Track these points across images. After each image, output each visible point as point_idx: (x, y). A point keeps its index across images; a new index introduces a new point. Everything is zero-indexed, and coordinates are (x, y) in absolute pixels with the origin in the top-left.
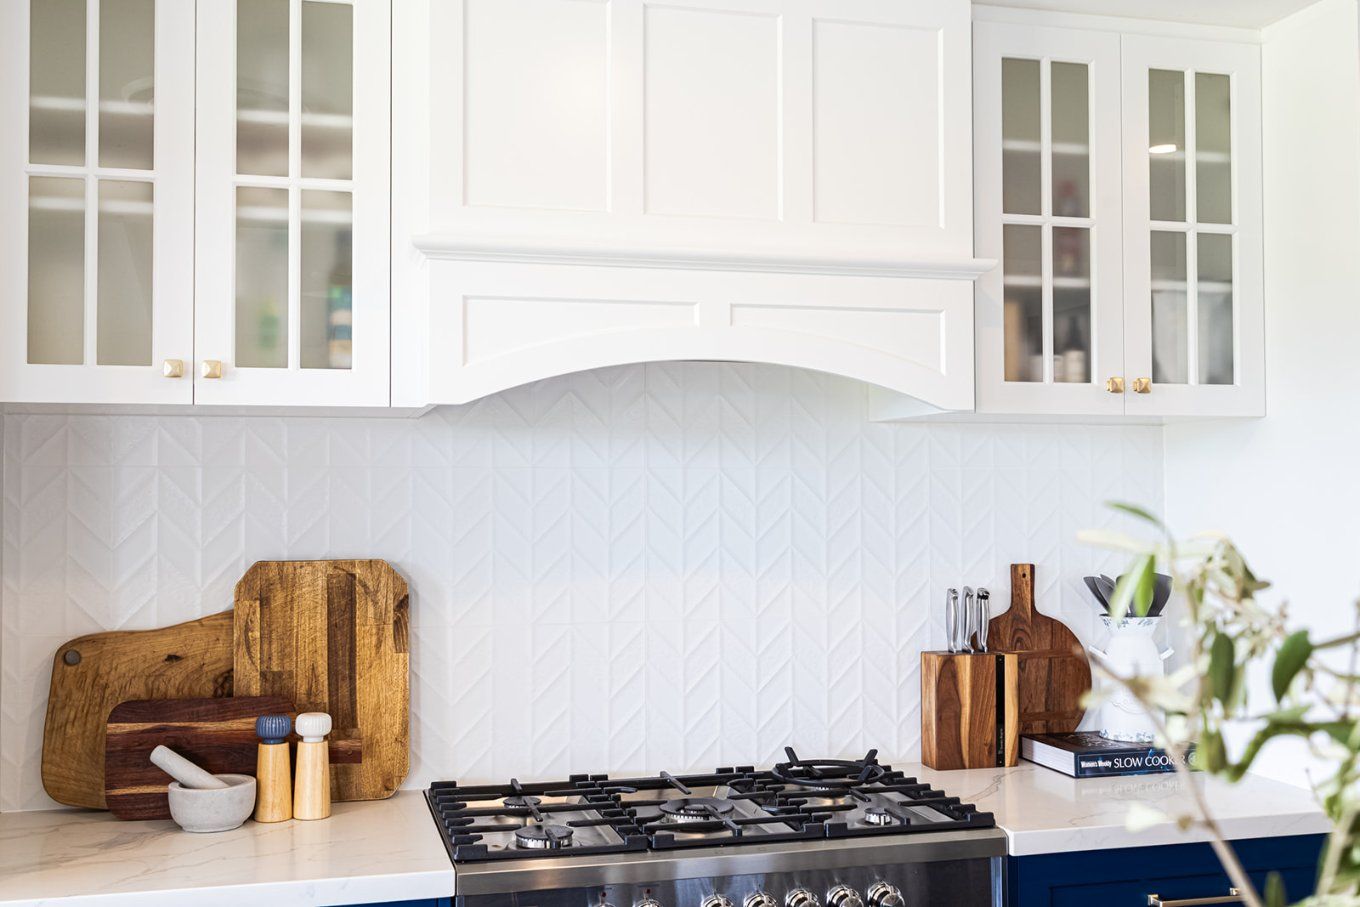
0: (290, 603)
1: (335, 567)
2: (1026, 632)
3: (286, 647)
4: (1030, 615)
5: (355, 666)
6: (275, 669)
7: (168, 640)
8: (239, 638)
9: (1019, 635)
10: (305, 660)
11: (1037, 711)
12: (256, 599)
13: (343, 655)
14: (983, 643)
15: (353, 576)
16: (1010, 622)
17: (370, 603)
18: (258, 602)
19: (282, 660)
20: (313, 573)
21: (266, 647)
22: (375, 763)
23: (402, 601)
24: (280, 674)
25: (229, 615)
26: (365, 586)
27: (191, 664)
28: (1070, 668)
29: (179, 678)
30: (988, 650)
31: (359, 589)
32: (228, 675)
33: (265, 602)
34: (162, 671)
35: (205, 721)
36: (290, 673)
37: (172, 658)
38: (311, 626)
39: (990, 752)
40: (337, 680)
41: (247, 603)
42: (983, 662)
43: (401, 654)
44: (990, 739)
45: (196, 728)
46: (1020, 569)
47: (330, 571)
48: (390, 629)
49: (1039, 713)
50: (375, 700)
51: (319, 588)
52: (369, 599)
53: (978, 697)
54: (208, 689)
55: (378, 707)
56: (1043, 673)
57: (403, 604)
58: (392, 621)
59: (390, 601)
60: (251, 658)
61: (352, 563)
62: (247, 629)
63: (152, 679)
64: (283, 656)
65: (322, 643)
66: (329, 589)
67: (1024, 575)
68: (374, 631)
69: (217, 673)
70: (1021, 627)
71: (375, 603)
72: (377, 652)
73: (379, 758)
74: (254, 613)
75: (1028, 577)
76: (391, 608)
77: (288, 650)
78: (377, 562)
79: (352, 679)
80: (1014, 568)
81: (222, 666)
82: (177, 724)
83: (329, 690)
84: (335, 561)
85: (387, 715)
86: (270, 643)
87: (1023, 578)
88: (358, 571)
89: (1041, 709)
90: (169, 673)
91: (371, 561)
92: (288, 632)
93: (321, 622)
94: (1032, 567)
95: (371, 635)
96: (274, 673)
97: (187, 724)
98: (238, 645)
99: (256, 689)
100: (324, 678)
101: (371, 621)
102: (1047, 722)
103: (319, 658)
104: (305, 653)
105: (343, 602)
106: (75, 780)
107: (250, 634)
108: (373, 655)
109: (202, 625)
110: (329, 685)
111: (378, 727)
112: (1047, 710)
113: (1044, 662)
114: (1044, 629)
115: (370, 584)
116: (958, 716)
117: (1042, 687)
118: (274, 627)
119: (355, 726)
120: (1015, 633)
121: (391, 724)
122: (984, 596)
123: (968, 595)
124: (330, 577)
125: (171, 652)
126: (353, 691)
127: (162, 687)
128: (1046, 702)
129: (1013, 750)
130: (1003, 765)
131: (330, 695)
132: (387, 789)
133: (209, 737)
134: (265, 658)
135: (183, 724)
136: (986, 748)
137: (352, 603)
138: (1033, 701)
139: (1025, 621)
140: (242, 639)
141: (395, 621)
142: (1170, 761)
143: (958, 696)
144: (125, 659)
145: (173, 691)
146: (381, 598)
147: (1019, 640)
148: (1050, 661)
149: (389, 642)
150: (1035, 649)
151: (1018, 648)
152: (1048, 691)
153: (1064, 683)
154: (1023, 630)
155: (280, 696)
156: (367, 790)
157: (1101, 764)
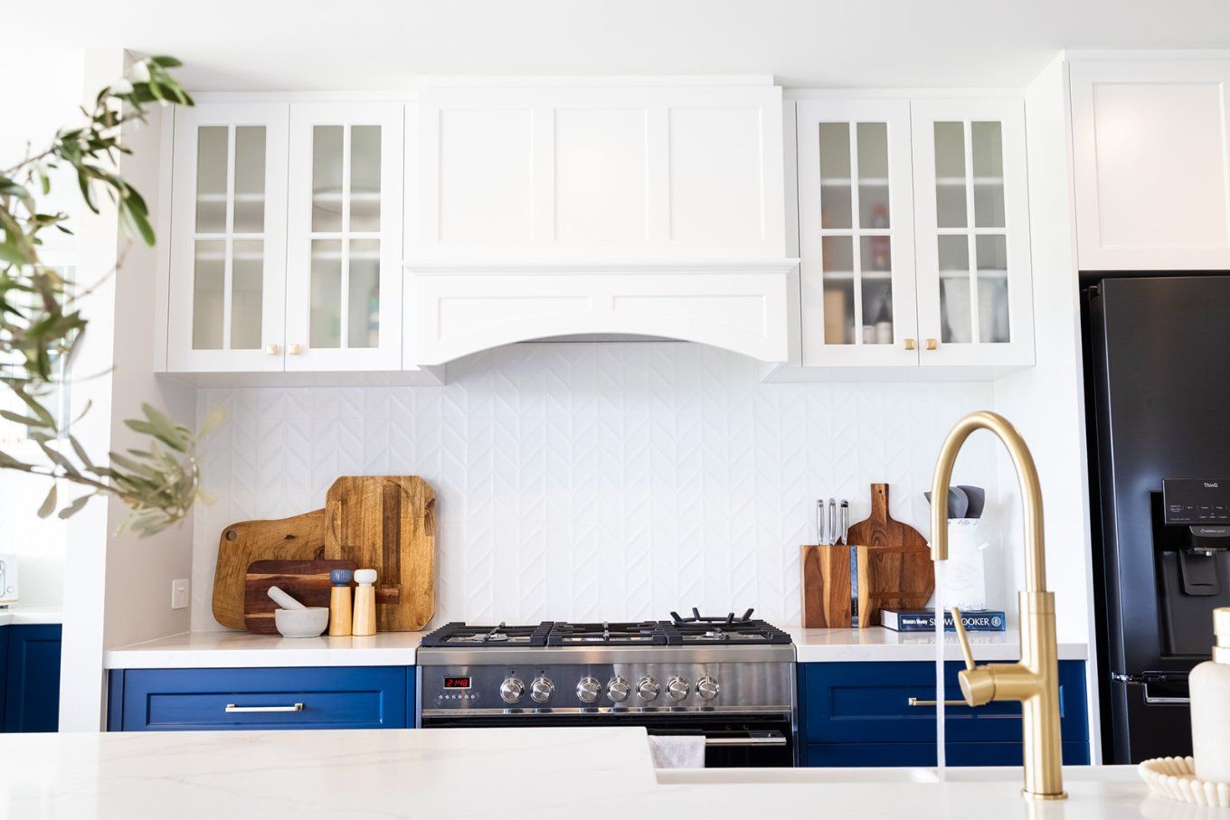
0: (360, 502)
1: (389, 481)
2: (884, 534)
3: (357, 531)
4: (885, 520)
5: (400, 544)
6: (350, 545)
7: (286, 526)
8: (328, 525)
9: (877, 535)
10: (369, 539)
11: (893, 591)
12: (339, 500)
13: (392, 537)
14: (845, 540)
15: (399, 486)
16: (869, 525)
17: (410, 504)
18: (340, 502)
19: (354, 539)
20: (375, 484)
21: (344, 530)
22: (412, 607)
23: (430, 502)
24: (352, 549)
25: (323, 510)
26: (406, 493)
27: (301, 541)
28: (919, 560)
29: (294, 550)
31: (403, 494)
32: (321, 551)
33: (344, 502)
34: (283, 544)
35: (304, 574)
36: (360, 547)
37: (289, 537)
38: (372, 517)
39: (845, 617)
40: (389, 553)
41: (333, 502)
42: (841, 551)
43: (430, 537)
44: (846, 608)
46: (877, 487)
47: (385, 482)
48: (422, 521)
49: (895, 593)
50: (412, 566)
51: (378, 493)
52: (409, 501)
53: (837, 577)
54: (311, 556)
55: (414, 571)
56: (897, 564)
57: (431, 504)
58: (424, 516)
59: (423, 502)
60: (335, 537)
61: (399, 478)
62: (333, 519)
63: (279, 548)
64: (355, 536)
65: (380, 529)
66: (384, 494)
67: (881, 492)
68: (412, 521)
69: (317, 547)
70: (878, 529)
71: (413, 504)
72: (414, 536)
74: (338, 508)
75: (884, 493)
76: (423, 507)
77: (358, 533)
78: (415, 477)
79: (398, 552)
80: (873, 486)
81: (319, 543)
84: (388, 477)
86: (347, 529)
87: (881, 494)
88: (402, 483)
89: (895, 589)
90: (289, 545)
91: (410, 476)
92: (358, 522)
93: (379, 516)
94: (887, 486)
95: (410, 525)
96: (349, 548)
97: (292, 576)
98: (328, 529)
99: (338, 556)
100: (380, 551)
101: (410, 515)
102: (901, 600)
103: (377, 538)
104: (368, 535)
105: (393, 503)
106: (230, 610)
107: (335, 522)
108: (411, 537)
109: (308, 516)
110: (384, 556)
111: (414, 584)
112: (901, 591)
113: (898, 556)
114: (897, 531)
115: (410, 491)
116: (821, 590)
117: (896, 574)
118: (349, 518)
119: (399, 583)
120: (874, 532)
121: (422, 581)
122: (845, 505)
123: (833, 504)
124: (385, 487)
125: (289, 533)
126: (398, 561)
127: (284, 554)
128: (900, 584)
129: (865, 615)
130: (856, 626)
131: (384, 562)
132: (420, 624)
133: (306, 584)
134: (344, 537)
135: (290, 576)
136: (844, 613)
137: (398, 504)
138: (890, 584)
139: (881, 525)
140: (330, 527)
141: (426, 516)
142: (975, 622)
143: (821, 575)
144: (261, 537)
145: (289, 558)
146: (416, 499)
147: (877, 539)
148: (903, 554)
149: (422, 529)
150: (890, 545)
151: (877, 542)
152: (901, 577)
153: (914, 572)
154: (880, 532)
155: (352, 562)
156: (407, 624)
157: (919, 622)
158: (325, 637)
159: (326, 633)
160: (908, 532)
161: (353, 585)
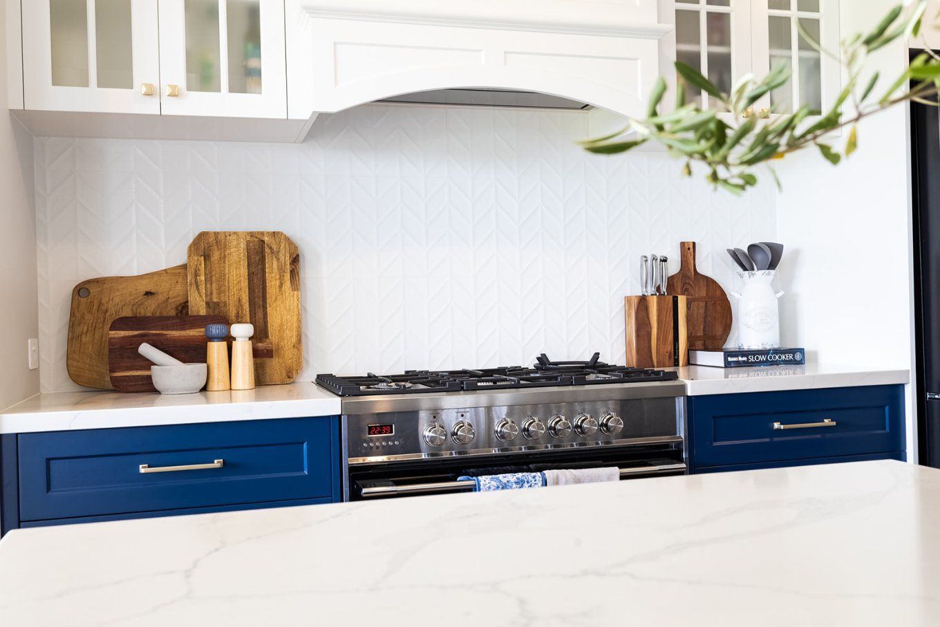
0: (223, 258)
1: (251, 236)
2: (691, 285)
3: (221, 286)
4: (693, 274)
5: (266, 299)
6: (215, 300)
7: (144, 282)
8: (191, 280)
9: (686, 286)
10: (234, 295)
11: (699, 334)
12: (201, 255)
13: (258, 292)
14: (664, 289)
15: (263, 242)
16: (680, 279)
17: (275, 259)
18: (203, 257)
19: (219, 294)
20: (238, 240)
21: (208, 286)
22: (281, 360)
23: (295, 258)
24: (218, 304)
25: (184, 267)
26: (271, 248)
27: (161, 298)
28: (718, 307)
29: (153, 307)
30: (668, 294)
31: (267, 250)
32: (184, 306)
33: (207, 257)
34: (141, 302)
35: (172, 330)
36: (225, 303)
37: (148, 294)
38: (237, 274)
39: (670, 357)
40: (255, 308)
41: (196, 258)
42: (665, 301)
43: (296, 292)
44: (669, 350)
45: (167, 334)
46: (686, 245)
47: (248, 238)
48: (288, 276)
49: (700, 336)
50: (279, 320)
51: (242, 249)
52: (274, 257)
53: (662, 323)
54: (173, 313)
55: (281, 325)
56: (702, 311)
57: (295, 260)
58: (289, 271)
59: (288, 258)
60: (199, 293)
61: (262, 233)
62: (196, 275)
63: (136, 306)
64: (220, 292)
65: (245, 284)
66: (248, 250)
67: (689, 249)
68: (278, 277)
69: (178, 303)
70: (687, 281)
71: (278, 259)
72: (280, 291)
73: (283, 357)
74: (200, 264)
75: (692, 250)
76: (288, 263)
77: (223, 289)
78: (278, 233)
79: (265, 308)
80: (683, 244)
81: (180, 300)
82: (154, 332)
83: (250, 315)
84: (251, 233)
85: (287, 331)
86: (211, 285)
87: (688, 250)
88: (266, 239)
89: (700, 333)
90: (146, 303)
91: (274, 232)
92: (222, 277)
93: (244, 271)
94: (694, 243)
95: (276, 280)
96: (214, 303)
97: (160, 332)
98: (191, 285)
99: (203, 312)
100: (246, 307)
101: (276, 270)
102: (705, 341)
103: (243, 294)
104: (234, 291)
105: (257, 258)
106: (89, 370)
107: (198, 278)
108: (278, 292)
109: (167, 273)
110: (250, 311)
111: (282, 338)
112: (705, 334)
113: (703, 304)
114: (701, 283)
115: (274, 247)
116: (649, 334)
117: (702, 320)
118: (213, 273)
119: (267, 337)
120: (683, 285)
121: (290, 336)
122: (665, 260)
123: (654, 259)
124: (248, 242)
125: (148, 289)
126: (265, 315)
127: (142, 312)
128: (704, 329)
129: (684, 355)
130: (678, 365)
131: (250, 317)
132: (289, 377)
133: (175, 341)
134: (209, 293)
135: (158, 332)
136: (668, 354)
137: (263, 259)
138: (696, 328)
139: (689, 278)
140: (193, 281)
141: (291, 271)
142: (783, 357)
143: (649, 321)
144: (118, 294)
145: (149, 314)
146: (281, 256)
147: (686, 290)
148: (706, 303)
149: (288, 284)
150: (697, 295)
151: (686, 292)
152: (705, 322)
153: (715, 317)
154: (689, 284)
155: (219, 317)
156: (276, 378)
157: (740, 359)
158: (203, 393)
159: (204, 389)
160: (710, 283)
161: (229, 340)
